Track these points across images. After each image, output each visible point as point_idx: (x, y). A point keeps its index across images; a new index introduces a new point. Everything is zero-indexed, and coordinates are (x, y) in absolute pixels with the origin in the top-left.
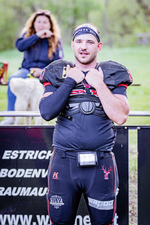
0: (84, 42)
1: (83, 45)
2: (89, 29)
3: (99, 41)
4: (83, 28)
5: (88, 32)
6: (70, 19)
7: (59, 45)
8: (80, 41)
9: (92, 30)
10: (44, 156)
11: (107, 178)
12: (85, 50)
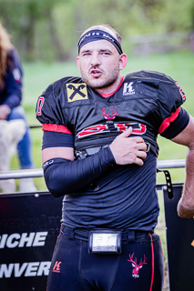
0: (95, 53)
1: (94, 59)
2: (102, 33)
3: (121, 52)
4: (91, 32)
5: (100, 37)
6: (23, 21)
7: (10, 63)
8: (88, 53)
9: (107, 34)
10: (16, 243)
11: (136, 276)
12: (97, 65)
